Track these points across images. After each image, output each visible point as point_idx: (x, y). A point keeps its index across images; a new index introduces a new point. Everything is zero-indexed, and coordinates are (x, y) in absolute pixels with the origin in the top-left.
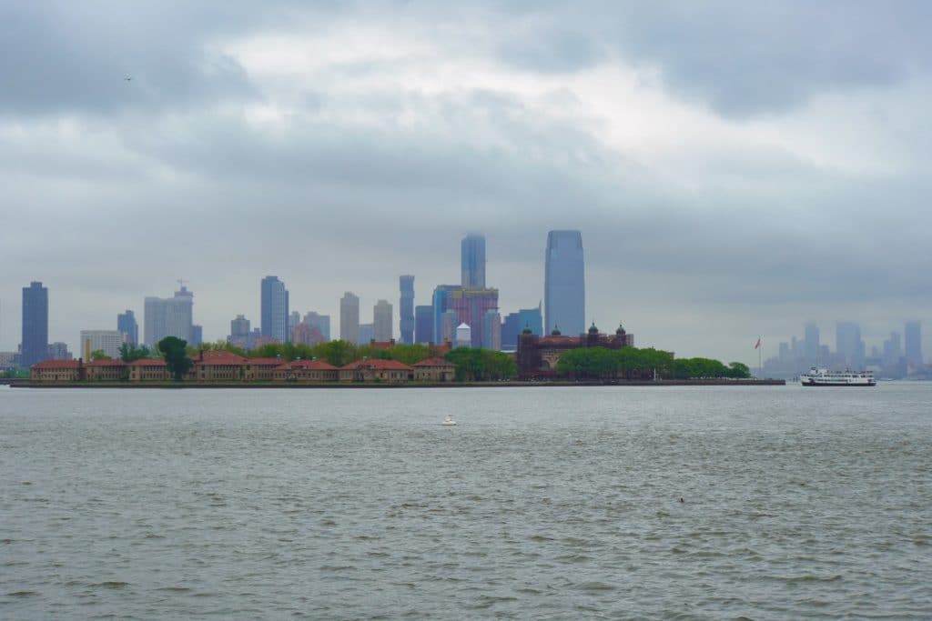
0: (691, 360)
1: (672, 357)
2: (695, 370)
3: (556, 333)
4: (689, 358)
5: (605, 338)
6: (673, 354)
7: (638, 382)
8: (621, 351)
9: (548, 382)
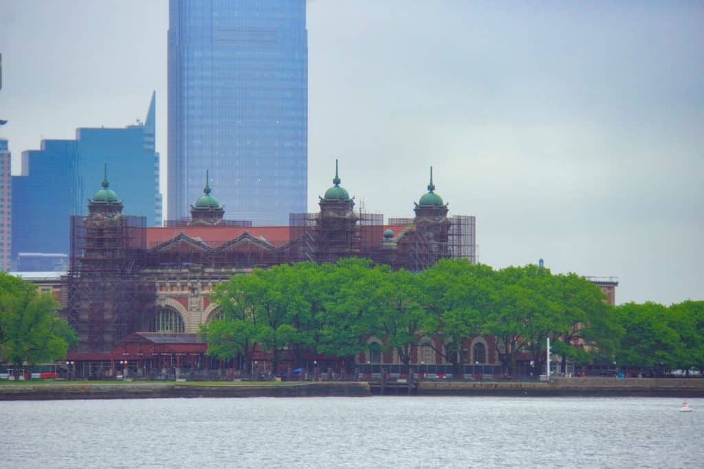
0: (675, 308)
1: (611, 297)
2: (689, 342)
3: (206, 213)
4: (667, 304)
5: (377, 230)
6: (611, 285)
7: (489, 381)
8: (432, 276)
9: (181, 382)
